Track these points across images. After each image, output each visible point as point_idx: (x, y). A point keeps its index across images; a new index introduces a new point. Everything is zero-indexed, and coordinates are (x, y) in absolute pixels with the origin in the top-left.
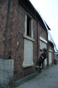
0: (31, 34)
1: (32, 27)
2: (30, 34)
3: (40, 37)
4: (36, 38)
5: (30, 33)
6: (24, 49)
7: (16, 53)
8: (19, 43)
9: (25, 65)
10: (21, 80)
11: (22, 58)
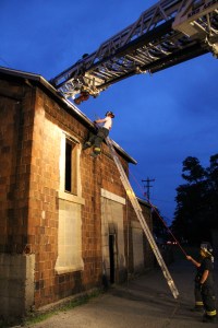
0: (76, 186)
1: (78, 167)
2: (72, 187)
3: (102, 190)
4: (90, 195)
5: (72, 183)
6: (57, 226)
7: (40, 238)
8: (46, 214)
9: (61, 267)
10: (52, 304)
11: (53, 250)
